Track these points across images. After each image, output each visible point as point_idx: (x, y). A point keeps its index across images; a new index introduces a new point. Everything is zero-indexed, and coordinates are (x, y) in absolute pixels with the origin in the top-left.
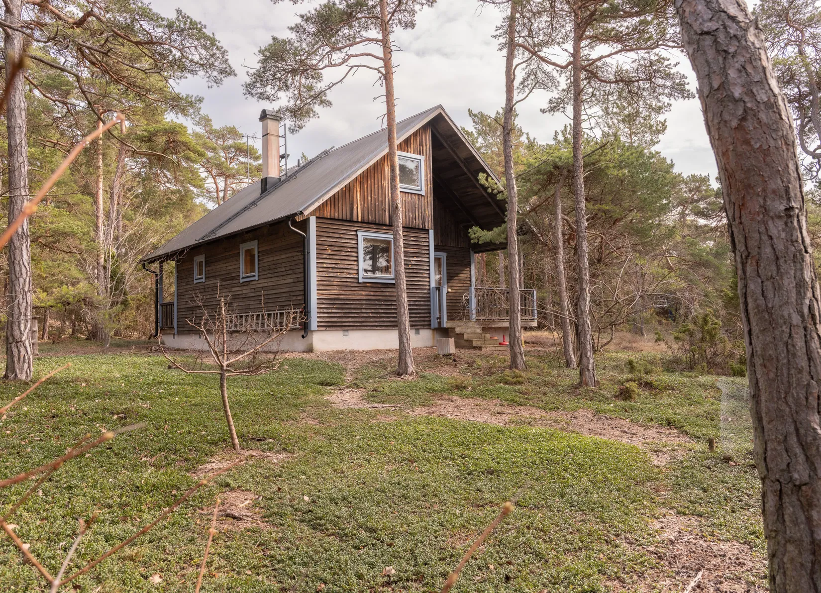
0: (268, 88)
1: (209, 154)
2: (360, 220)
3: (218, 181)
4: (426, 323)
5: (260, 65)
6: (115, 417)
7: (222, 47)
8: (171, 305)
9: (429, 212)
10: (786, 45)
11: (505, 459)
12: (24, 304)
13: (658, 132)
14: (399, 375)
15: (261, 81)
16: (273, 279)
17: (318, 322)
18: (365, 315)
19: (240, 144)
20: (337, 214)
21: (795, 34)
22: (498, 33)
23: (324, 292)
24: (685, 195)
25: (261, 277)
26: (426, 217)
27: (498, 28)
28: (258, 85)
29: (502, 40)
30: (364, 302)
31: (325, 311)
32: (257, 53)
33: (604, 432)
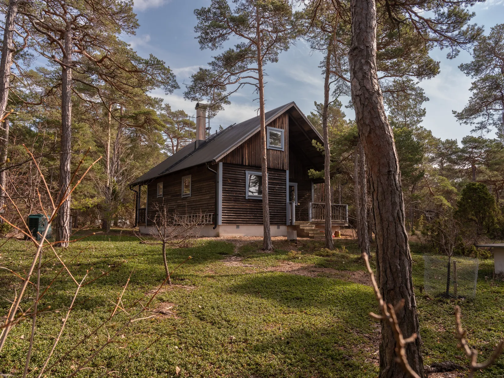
0: (197, 95)
1: (168, 126)
2: (247, 164)
3: (174, 141)
4: (284, 222)
5: (193, 83)
6: (110, 266)
7: (173, 74)
8: (144, 209)
9: (286, 161)
10: (494, 67)
11: (307, 293)
12: (66, 207)
13: (421, 116)
14: (263, 250)
15: (194, 91)
16: (199, 196)
17: (222, 220)
18: (249, 217)
19: (186, 120)
20: (234, 162)
21: (500, 61)
22: (322, 65)
23: (226, 204)
24: (443, 151)
25: (193, 195)
26: (285, 163)
27: (321, 63)
28: (192, 93)
29: (324, 69)
30: (248, 210)
31: (226, 214)
32: (191, 77)
33: (367, 282)
